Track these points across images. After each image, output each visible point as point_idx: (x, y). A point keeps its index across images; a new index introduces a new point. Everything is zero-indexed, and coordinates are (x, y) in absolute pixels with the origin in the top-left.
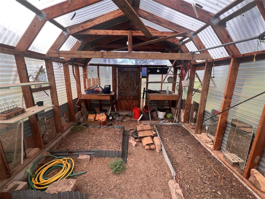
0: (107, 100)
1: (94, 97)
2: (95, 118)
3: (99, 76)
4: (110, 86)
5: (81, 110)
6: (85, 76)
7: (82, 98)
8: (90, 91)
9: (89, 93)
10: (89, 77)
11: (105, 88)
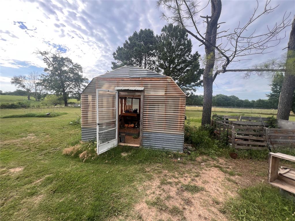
0: (135, 117)
1: (129, 114)
2: (128, 126)
3: (132, 104)
4: (137, 109)
5: (121, 121)
6: (125, 104)
7: (123, 115)
8: (127, 111)
9: (126, 112)
10: (127, 104)
11: (135, 110)
